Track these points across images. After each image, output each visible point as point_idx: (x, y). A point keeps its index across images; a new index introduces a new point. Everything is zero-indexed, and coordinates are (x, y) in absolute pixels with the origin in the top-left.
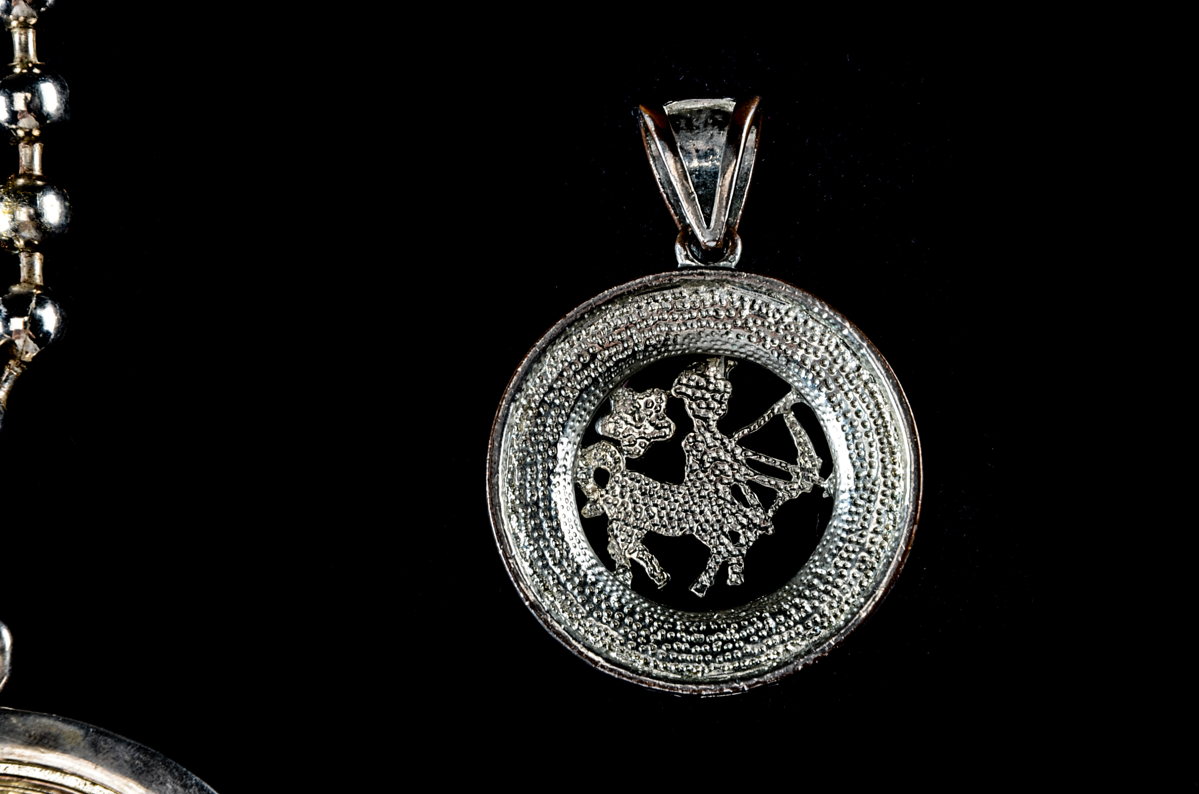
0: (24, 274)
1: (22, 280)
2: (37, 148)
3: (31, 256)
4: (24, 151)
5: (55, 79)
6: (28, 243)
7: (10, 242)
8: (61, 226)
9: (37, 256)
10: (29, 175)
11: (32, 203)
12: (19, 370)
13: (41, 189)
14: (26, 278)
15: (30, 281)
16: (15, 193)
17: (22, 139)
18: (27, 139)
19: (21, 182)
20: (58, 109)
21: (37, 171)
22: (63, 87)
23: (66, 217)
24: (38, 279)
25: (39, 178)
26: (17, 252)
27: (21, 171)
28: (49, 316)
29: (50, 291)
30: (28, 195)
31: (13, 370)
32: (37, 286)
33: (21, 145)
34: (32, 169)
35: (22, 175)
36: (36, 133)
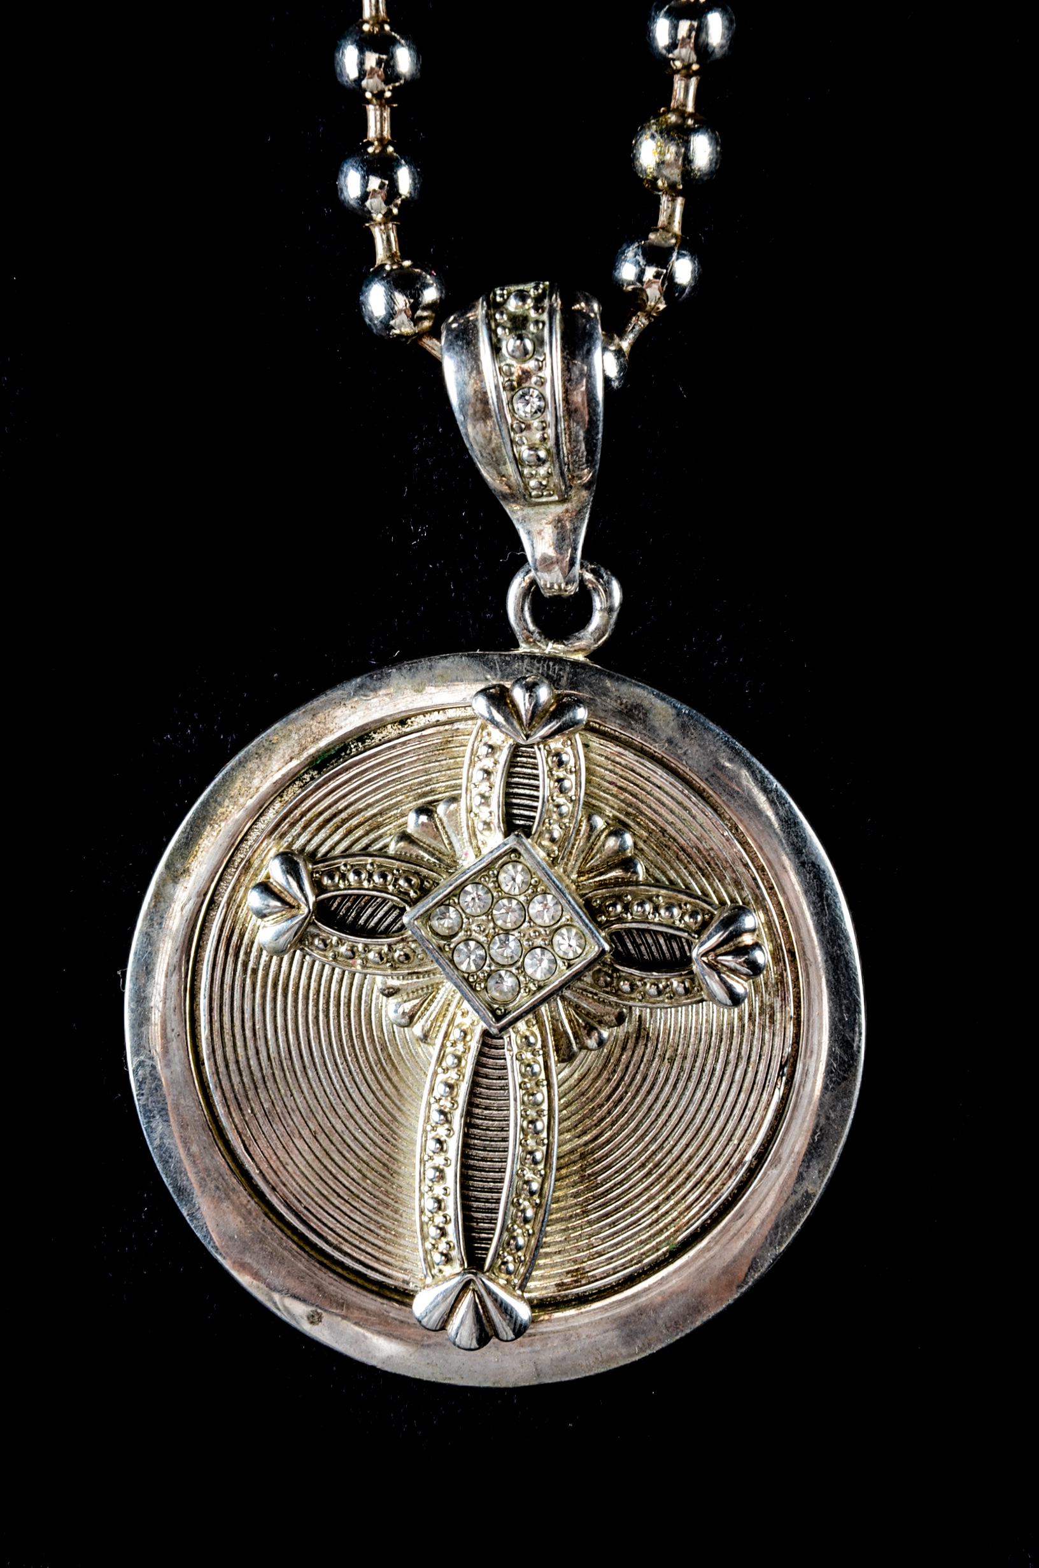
0: (663, 219)
1: (660, 224)
2: (693, 82)
3: (673, 200)
4: (678, 84)
5: (724, 11)
6: (672, 186)
7: (654, 181)
8: (711, 173)
9: (680, 201)
10: (681, 111)
11: (687, 144)
12: (646, 322)
14: (666, 223)
15: (666, 229)
16: (668, 134)
17: (678, 71)
18: (683, 72)
19: (673, 118)
20: (722, 47)
21: (690, 108)
22: (731, 22)
23: (716, 163)
24: (677, 227)
25: (691, 115)
26: (660, 193)
27: (673, 104)
28: (684, 270)
29: (689, 243)
30: (680, 134)
31: (640, 322)
32: (675, 236)
33: (677, 77)
34: (685, 105)
35: (675, 111)
36: (695, 67)
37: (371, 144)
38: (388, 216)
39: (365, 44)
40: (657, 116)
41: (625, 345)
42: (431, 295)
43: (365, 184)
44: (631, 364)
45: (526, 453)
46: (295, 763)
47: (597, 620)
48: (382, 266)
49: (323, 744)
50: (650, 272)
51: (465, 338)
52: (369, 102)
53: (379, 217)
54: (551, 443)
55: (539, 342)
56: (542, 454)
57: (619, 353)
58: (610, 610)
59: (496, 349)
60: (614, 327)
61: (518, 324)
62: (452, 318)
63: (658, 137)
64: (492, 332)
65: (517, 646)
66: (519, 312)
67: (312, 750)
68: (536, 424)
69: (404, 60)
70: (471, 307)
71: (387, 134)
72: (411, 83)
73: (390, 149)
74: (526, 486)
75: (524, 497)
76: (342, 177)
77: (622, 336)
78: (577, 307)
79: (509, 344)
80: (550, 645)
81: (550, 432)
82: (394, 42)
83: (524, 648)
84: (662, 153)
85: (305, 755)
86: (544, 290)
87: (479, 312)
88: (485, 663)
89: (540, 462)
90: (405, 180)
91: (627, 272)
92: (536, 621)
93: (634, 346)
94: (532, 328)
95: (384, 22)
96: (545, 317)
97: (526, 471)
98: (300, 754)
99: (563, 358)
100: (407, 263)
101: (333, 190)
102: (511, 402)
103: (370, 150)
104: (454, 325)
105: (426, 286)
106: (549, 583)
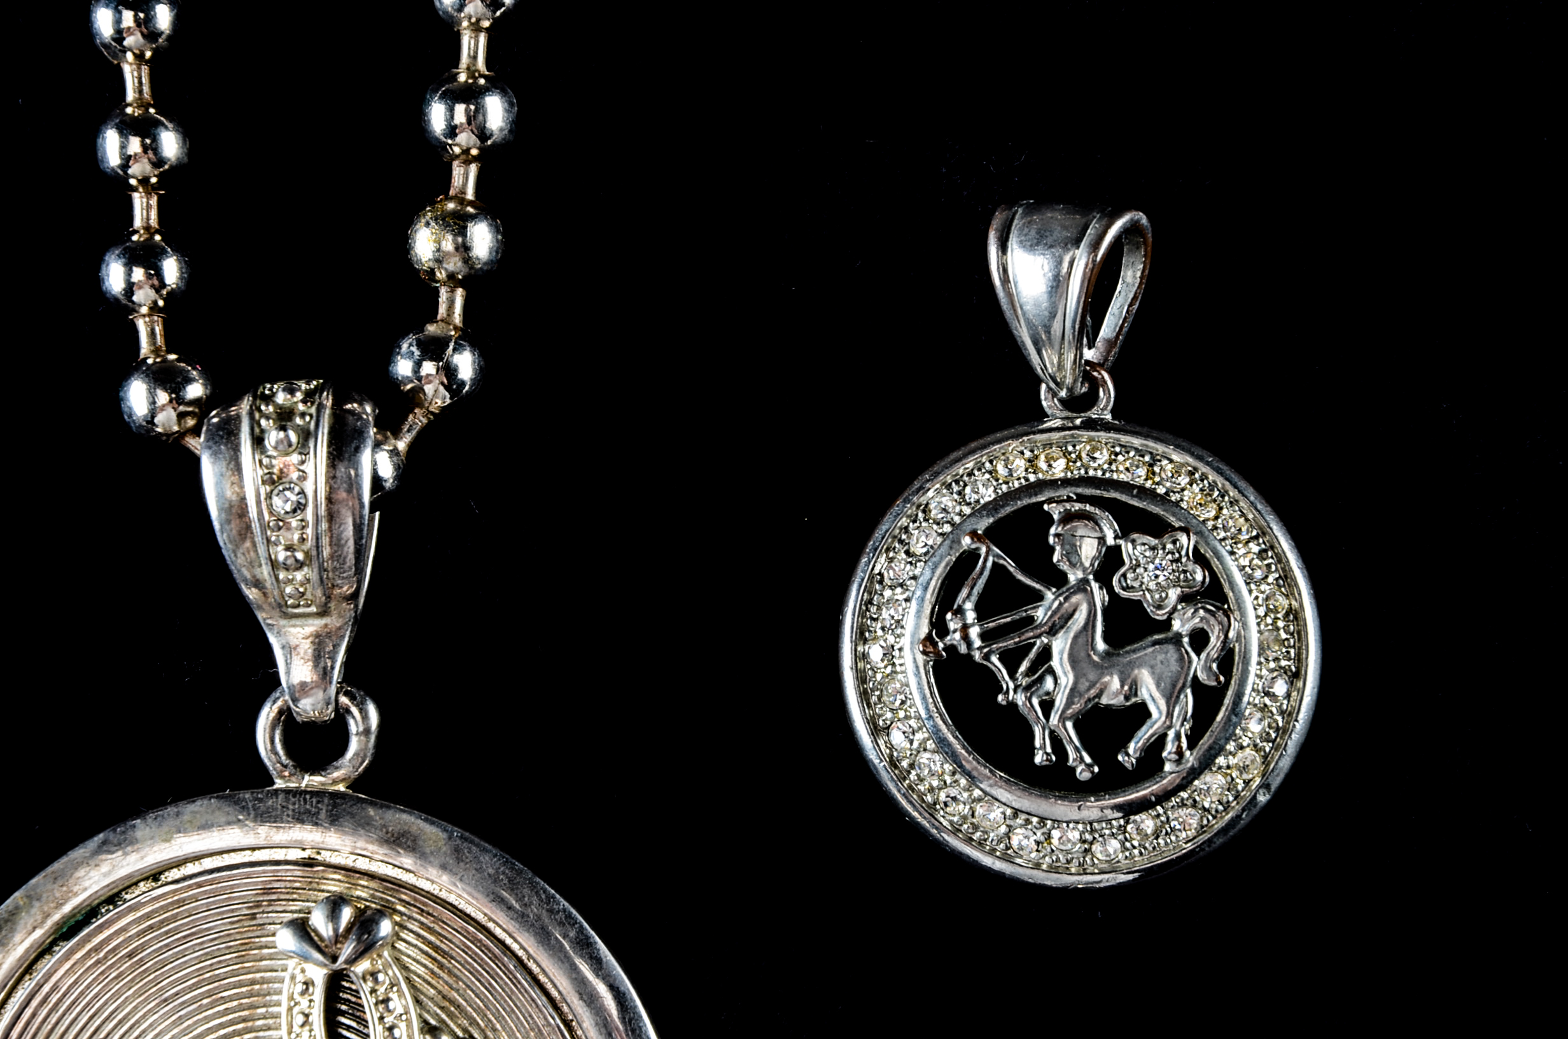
0: (442, 310)
1: (439, 317)
2: (473, 169)
3: (453, 291)
4: (457, 171)
5: (503, 93)
6: (451, 276)
7: (432, 272)
8: (489, 263)
9: (460, 292)
10: (461, 200)
11: (462, 231)
12: (425, 421)
13: (472, 217)
14: (445, 315)
15: (447, 321)
16: (443, 220)
17: (457, 157)
18: (463, 157)
19: (451, 206)
20: (501, 130)
21: (470, 195)
22: (511, 104)
23: (497, 252)
24: (457, 319)
25: (471, 203)
26: (438, 285)
27: (452, 192)
28: (465, 364)
29: (470, 335)
30: (458, 223)
31: (418, 420)
32: (456, 328)
33: (455, 163)
34: (464, 193)
35: (453, 198)
36: (474, 152)
37: (136, 232)
38: (154, 308)
39: (128, 127)
40: (433, 203)
41: (402, 445)
42: (195, 390)
43: (129, 274)
44: (407, 467)
45: (282, 555)
46: (39, 933)
47: (354, 745)
48: (146, 359)
49: (67, 908)
50: (429, 368)
51: (227, 434)
52: (135, 189)
53: (144, 310)
54: (310, 544)
55: (306, 435)
56: (300, 556)
57: (394, 452)
58: (367, 732)
59: (258, 441)
60: (390, 425)
61: (284, 417)
62: (214, 412)
63: (433, 224)
64: (254, 423)
65: (273, 783)
66: (288, 404)
67: (57, 917)
68: (294, 523)
69: (170, 144)
70: (236, 399)
71: (154, 221)
72: (178, 169)
73: (158, 238)
74: (282, 592)
75: (283, 609)
76: (104, 267)
77: (397, 434)
78: (349, 404)
79: (273, 437)
80: (307, 777)
81: (309, 531)
82: (158, 124)
83: (279, 784)
84: (438, 242)
85: (50, 923)
86: (316, 387)
87: (245, 405)
88: (236, 803)
89: (300, 565)
90: (171, 269)
91: (403, 367)
92: (289, 753)
93: (412, 446)
94: (298, 421)
95: (149, 105)
96: (313, 410)
97: (282, 576)
98: (43, 922)
99: (329, 453)
100: (172, 357)
101: (96, 280)
102: (269, 496)
103: (135, 238)
104: (215, 420)
105: (189, 380)
106: (309, 707)
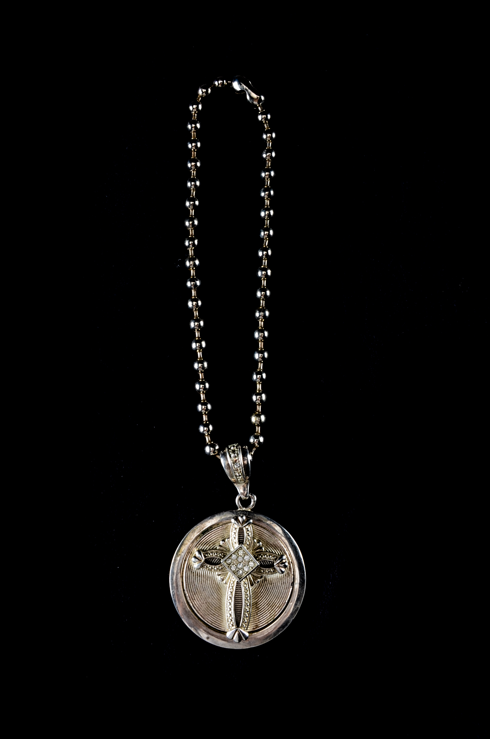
1: (256, 431)
2: (260, 406)
4: (258, 407)
5: (265, 394)
6: (258, 425)
7: (255, 424)
8: (264, 422)
9: (259, 427)
10: (258, 412)
11: (260, 417)
12: (256, 449)
13: (261, 415)
15: (258, 432)
16: (257, 416)
17: (258, 405)
19: (257, 413)
20: (265, 400)
21: (260, 411)
23: (265, 420)
24: (259, 432)
25: (260, 412)
26: (256, 426)
27: (257, 410)
28: (261, 439)
29: (262, 434)
30: (259, 416)
31: (254, 449)
32: (259, 433)
33: (257, 406)
34: (259, 410)
35: (258, 411)
36: (260, 404)
37: (204, 422)
38: (208, 434)
39: (202, 404)
40: (255, 413)
41: (252, 453)
42: (217, 447)
43: (204, 429)
44: (253, 456)
45: (237, 474)
46: (199, 533)
47: (252, 503)
48: (208, 443)
49: (204, 529)
50: (255, 440)
51: (224, 455)
52: (203, 414)
53: (207, 434)
54: (242, 472)
55: (238, 454)
56: (240, 474)
57: (251, 455)
58: (255, 501)
59: (230, 456)
60: (251, 451)
61: (234, 451)
62: (221, 451)
63: (255, 416)
64: (229, 453)
65: (238, 509)
66: (234, 449)
67: (202, 531)
68: (239, 469)
69: (209, 407)
70: (225, 449)
71: (207, 420)
72: (211, 410)
73: (208, 422)
74: (238, 480)
75: (237, 482)
76: (199, 428)
77: (252, 452)
78: (243, 447)
79: (232, 455)
80: (244, 508)
81: (241, 470)
82: (207, 404)
83: (239, 509)
84: (256, 419)
85: (201, 532)
86: (237, 445)
87: (227, 450)
88: (233, 513)
89: (240, 476)
90: (211, 427)
91: (252, 440)
92: (241, 504)
93: (254, 453)
94: (236, 452)
95: (205, 400)
96: (238, 450)
97: (238, 478)
98: (200, 531)
99: (242, 457)
100: (212, 442)
101: (198, 431)
102: (234, 466)
103: (204, 423)
104: (222, 453)
105: (216, 446)
106: (243, 497)
